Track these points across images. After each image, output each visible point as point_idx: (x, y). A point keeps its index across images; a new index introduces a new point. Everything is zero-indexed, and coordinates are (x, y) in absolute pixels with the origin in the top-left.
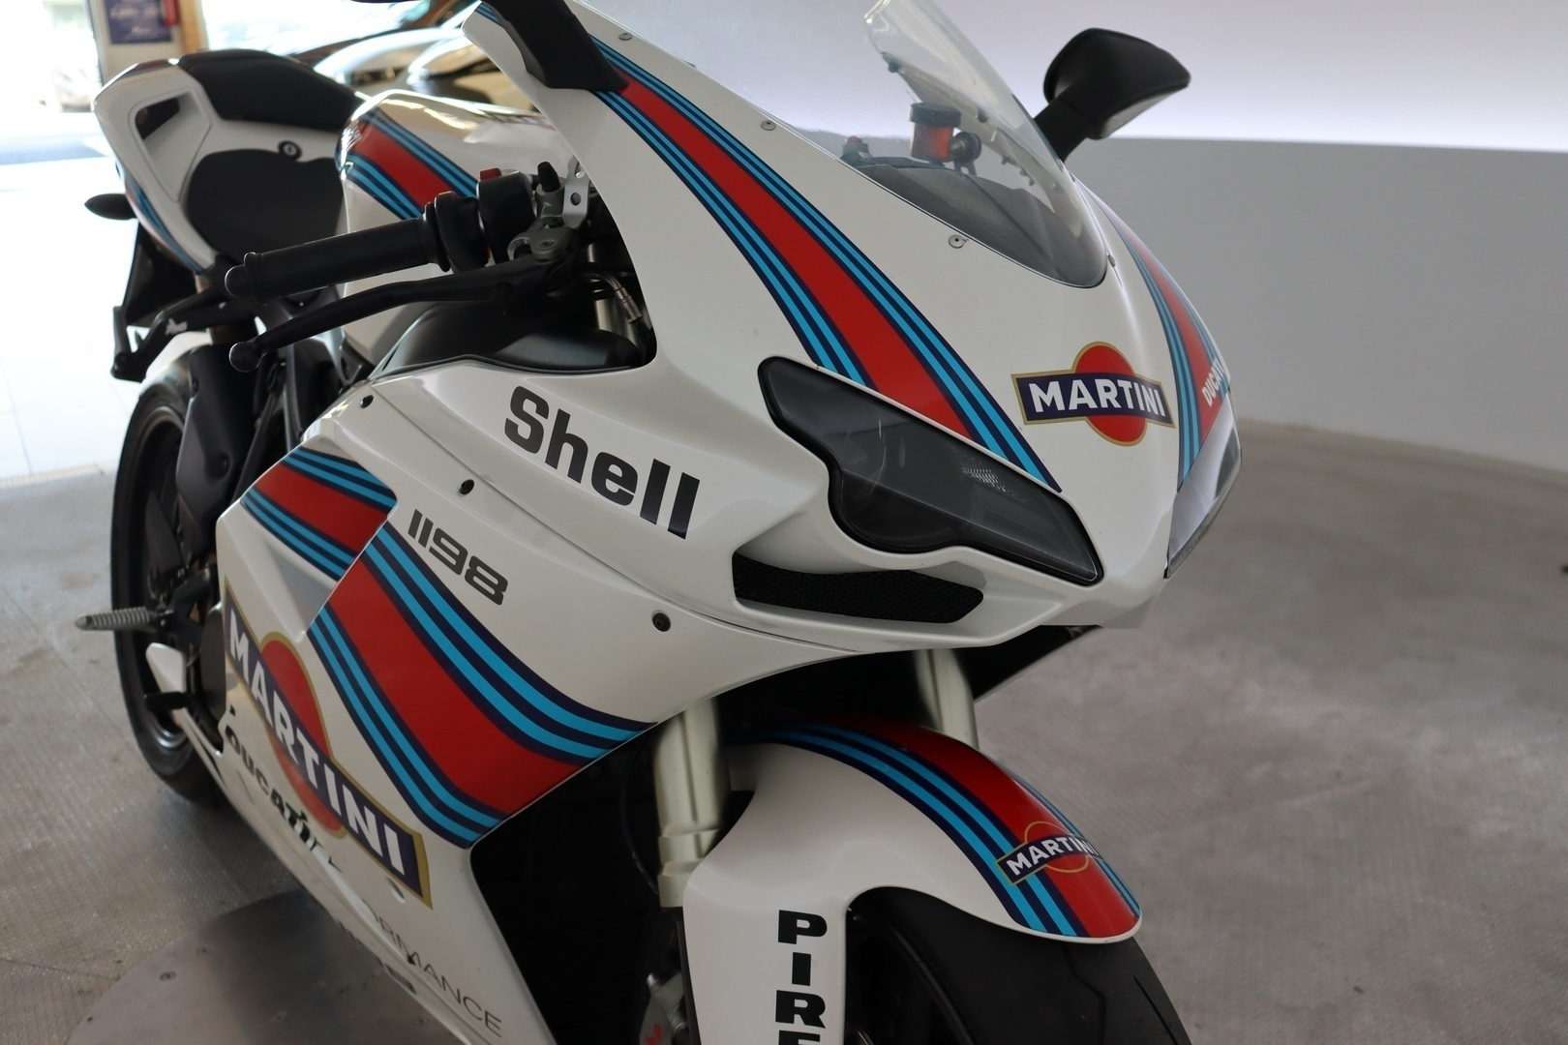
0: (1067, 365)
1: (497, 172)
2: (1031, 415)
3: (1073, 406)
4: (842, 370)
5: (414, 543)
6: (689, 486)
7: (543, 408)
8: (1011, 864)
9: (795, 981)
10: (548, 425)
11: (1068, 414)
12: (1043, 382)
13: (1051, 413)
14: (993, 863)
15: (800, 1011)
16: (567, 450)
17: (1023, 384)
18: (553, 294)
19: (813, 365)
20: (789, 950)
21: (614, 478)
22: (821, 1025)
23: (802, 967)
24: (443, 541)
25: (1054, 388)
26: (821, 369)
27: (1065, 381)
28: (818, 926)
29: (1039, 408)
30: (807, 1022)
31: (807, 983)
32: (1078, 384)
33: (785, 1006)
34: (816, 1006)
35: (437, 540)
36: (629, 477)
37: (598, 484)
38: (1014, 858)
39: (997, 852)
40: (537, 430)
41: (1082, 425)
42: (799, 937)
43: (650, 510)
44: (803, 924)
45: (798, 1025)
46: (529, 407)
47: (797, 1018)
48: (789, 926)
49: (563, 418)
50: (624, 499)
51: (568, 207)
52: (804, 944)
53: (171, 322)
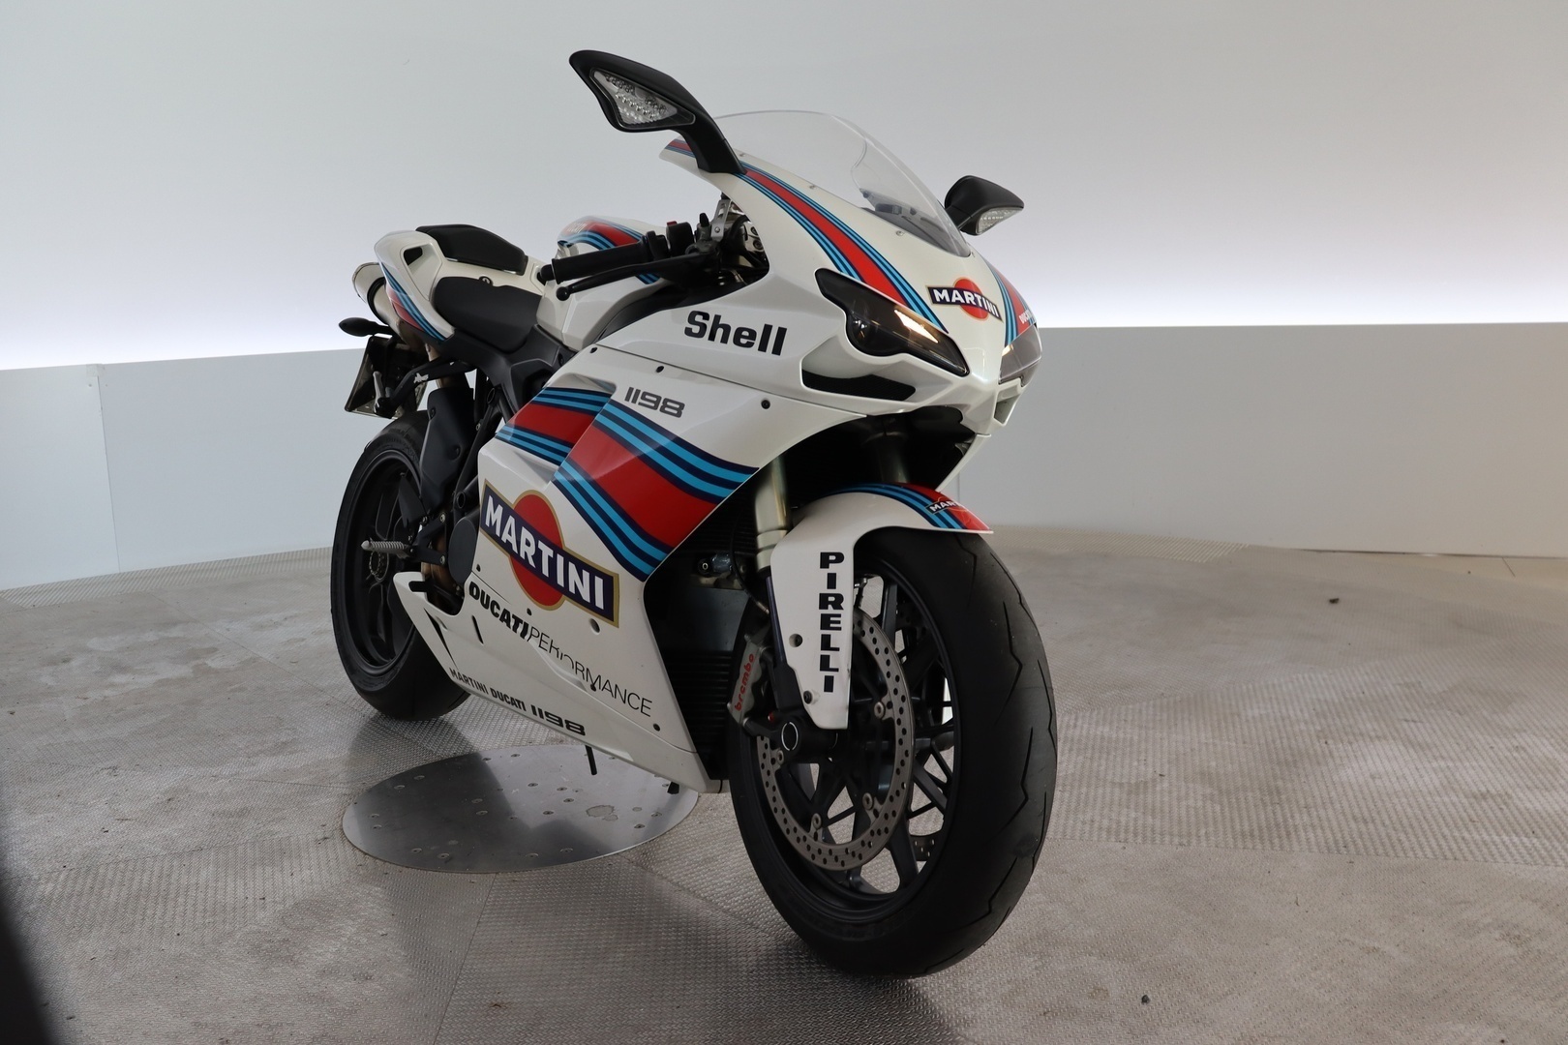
0: (951, 285)
1: (675, 222)
2: (934, 301)
3: (954, 300)
4: (851, 275)
5: (629, 404)
6: (782, 332)
7: (706, 316)
8: (932, 508)
9: (828, 588)
10: (709, 324)
11: (951, 303)
12: (940, 290)
13: (943, 302)
14: (924, 509)
15: (831, 603)
16: (720, 332)
17: (931, 290)
18: (708, 270)
19: (839, 272)
20: (826, 571)
21: (745, 337)
22: (842, 609)
23: (832, 580)
24: (647, 397)
25: (945, 292)
26: (842, 274)
27: (950, 291)
28: (840, 558)
29: (938, 300)
30: (835, 608)
31: (835, 588)
32: (955, 292)
33: (824, 601)
34: (839, 598)
35: (643, 398)
36: (752, 334)
37: (737, 342)
38: (933, 506)
39: (925, 505)
40: (703, 327)
41: (958, 308)
42: (830, 565)
43: (763, 348)
44: (832, 558)
45: (830, 610)
46: (699, 318)
47: (830, 606)
48: (825, 560)
49: (717, 318)
50: (749, 345)
51: (713, 234)
52: (833, 568)
53: (418, 374)
